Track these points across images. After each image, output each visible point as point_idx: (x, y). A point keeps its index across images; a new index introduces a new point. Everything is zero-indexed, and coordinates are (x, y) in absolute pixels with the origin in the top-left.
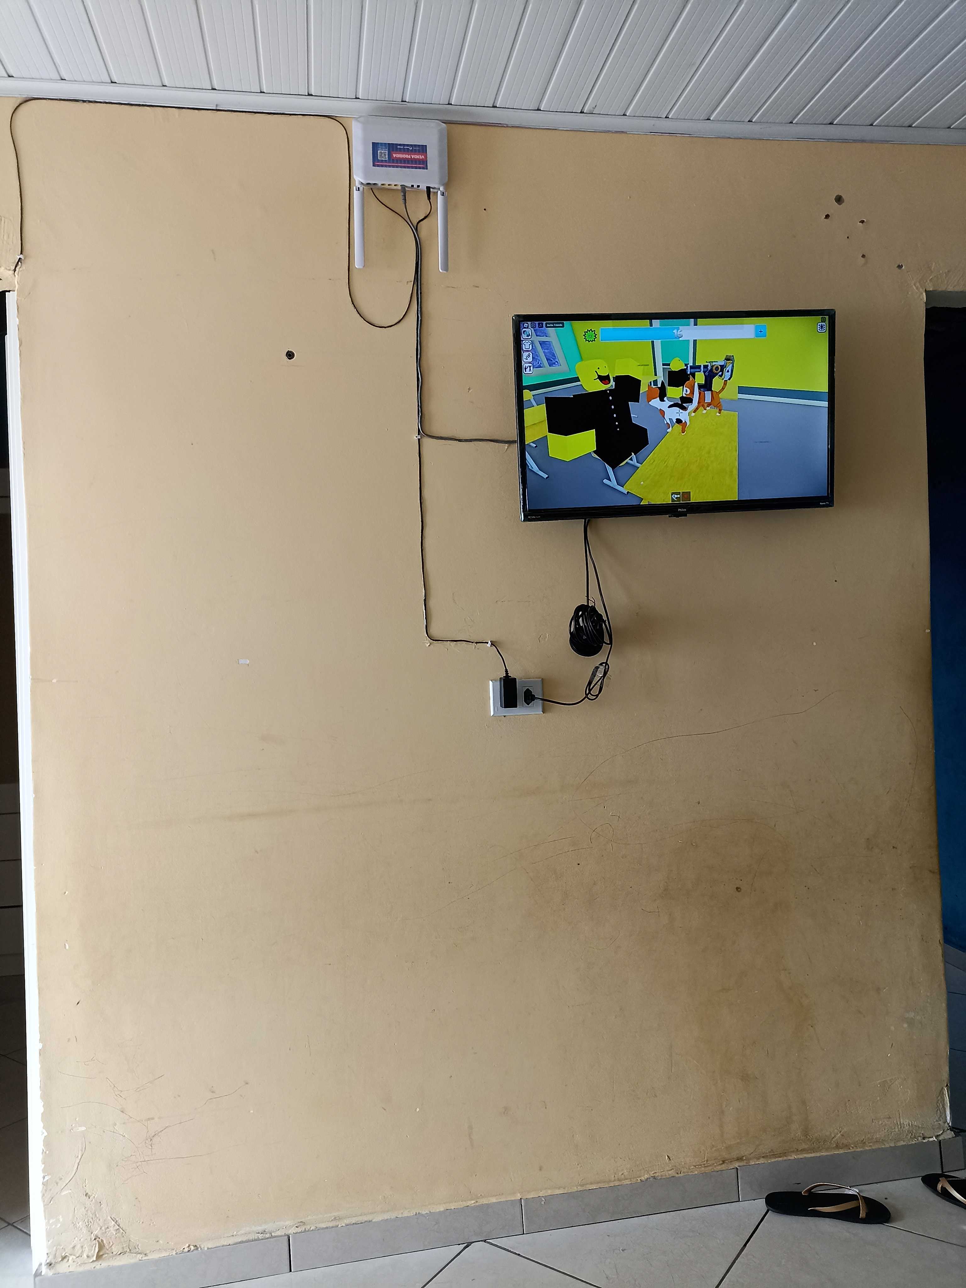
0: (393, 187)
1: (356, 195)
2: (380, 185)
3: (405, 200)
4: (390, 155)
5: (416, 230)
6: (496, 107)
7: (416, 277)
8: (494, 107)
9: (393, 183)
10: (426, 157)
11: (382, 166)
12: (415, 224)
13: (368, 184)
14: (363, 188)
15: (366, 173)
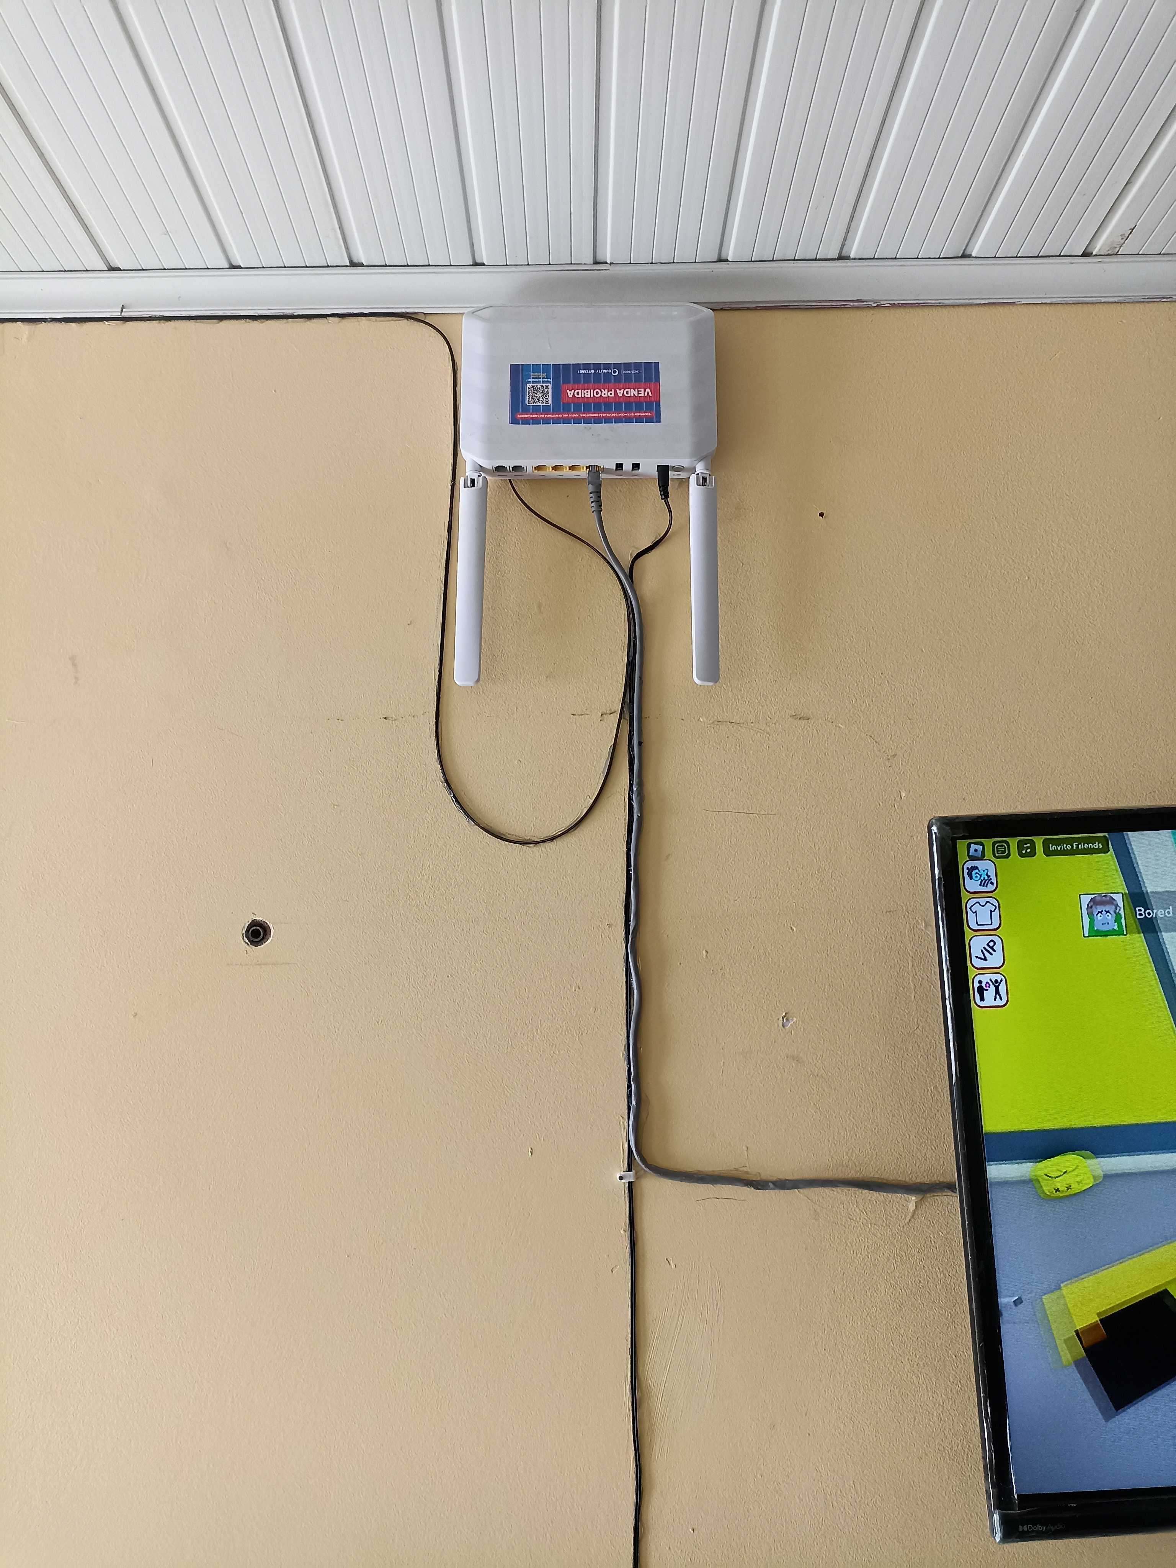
0: (567, 473)
1: (465, 496)
2: (530, 469)
3: (598, 502)
4: (558, 393)
5: (630, 576)
6: (847, 258)
7: (627, 700)
8: (841, 258)
9: (567, 463)
10: (657, 391)
11: (536, 421)
12: (626, 561)
13: (500, 469)
14: (485, 479)
15: (491, 442)
